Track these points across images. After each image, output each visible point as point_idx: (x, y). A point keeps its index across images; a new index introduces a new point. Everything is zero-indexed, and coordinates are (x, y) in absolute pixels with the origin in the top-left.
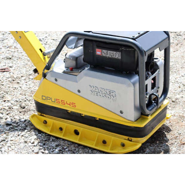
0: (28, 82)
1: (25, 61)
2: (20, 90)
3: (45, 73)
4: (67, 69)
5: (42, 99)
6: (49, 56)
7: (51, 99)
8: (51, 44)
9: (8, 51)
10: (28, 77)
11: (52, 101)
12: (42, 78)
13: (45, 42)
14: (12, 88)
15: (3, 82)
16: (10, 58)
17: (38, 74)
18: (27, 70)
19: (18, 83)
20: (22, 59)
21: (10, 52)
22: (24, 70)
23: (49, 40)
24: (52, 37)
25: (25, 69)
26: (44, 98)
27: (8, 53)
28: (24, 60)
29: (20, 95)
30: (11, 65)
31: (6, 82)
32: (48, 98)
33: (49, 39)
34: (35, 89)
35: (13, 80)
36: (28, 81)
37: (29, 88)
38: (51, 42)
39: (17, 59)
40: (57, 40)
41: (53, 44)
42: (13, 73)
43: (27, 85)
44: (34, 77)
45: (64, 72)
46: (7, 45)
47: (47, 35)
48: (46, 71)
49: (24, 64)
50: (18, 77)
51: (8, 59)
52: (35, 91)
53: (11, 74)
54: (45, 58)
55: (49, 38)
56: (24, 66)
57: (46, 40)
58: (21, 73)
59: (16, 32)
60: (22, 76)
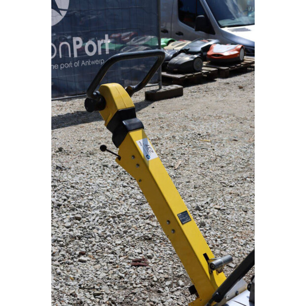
0: (176, 293)
8: (214, 217)
9: (147, 226)
10: (176, 281)
13: (206, 214)
14: (148, 303)
15: (135, 288)
16: (150, 239)
18: (174, 266)
19: (159, 292)
20: (167, 241)
21: (150, 227)
22: (170, 266)
23: (211, 210)
24: (217, 204)
25: (171, 263)
27: (147, 230)
30: (150, 253)
31: (140, 287)
33: (212, 208)
35: (152, 286)
36: (176, 289)
38: (215, 213)
39: (160, 242)
40: (224, 210)
41: (218, 218)
42: (152, 270)
43: (173, 298)
46: (148, 214)
47: (208, 200)
49: (170, 253)
50: (159, 280)
51: (147, 239)
53: (149, 271)
55: (212, 205)
56: (171, 257)
57: (206, 208)
58: (165, 272)
59: (168, 223)
60: (166, 279)
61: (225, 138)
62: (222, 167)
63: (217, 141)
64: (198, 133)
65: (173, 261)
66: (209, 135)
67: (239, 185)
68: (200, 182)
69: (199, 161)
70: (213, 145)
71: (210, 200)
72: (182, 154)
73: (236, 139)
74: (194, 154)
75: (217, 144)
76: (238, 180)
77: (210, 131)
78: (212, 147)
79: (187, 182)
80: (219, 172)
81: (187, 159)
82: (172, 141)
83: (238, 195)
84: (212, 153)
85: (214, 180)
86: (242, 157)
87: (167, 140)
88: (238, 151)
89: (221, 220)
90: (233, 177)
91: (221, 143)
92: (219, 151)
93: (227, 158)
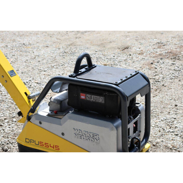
0: (11, 125)
1: (9, 104)
2: (2, 133)
3: (29, 115)
4: (51, 113)
5: (26, 142)
6: (34, 99)
7: (34, 142)
8: (34, 87)
10: (11, 119)
11: (36, 143)
12: (27, 121)
13: (29, 86)
17: (23, 116)
18: (10, 113)
19: (1, 125)
20: (5, 101)
22: (8, 113)
23: (33, 84)
24: (36, 81)
25: (8, 111)
26: (28, 141)
28: (7, 103)
29: (3, 138)
32: (31, 141)
33: (33, 82)
34: (18, 131)
36: (11, 123)
37: (12, 131)
38: (35, 85)
40: (40, 83)
41: (37, 87)
43: (9, 127)
44: (17, 119)
45: (49, 115)
47: (31, 79)
48: (31, 114)
50: (1, 120)
52: (18, 134)
54: (30, 101)
55: (33, 81)
56: (8, 109)
57: (29, 83)
58: (5, 116)
59: (2, 77)
60: (5, 119)
61: (41, 46)
62: (39, 61)
63: (36, 47)
64: (23, 43)
65: (9, 110)
66: (30, 44)
67: (50, 70)
68: (26, 70)
69: (24, 59)
70: (33, 50)
71: (32, 79)
72: (13, 55)
73: (48, 46)
74: (21, 55)
75: (35, 49)
76: (49, 68)
77: (31, 42)
78: (32, 51)
79: (17, 70)
80: (37, 64)
81: (16, 58)
82: (6, 49)
83: (49, 75)
84: (32, 54)
85: (34, 68)
86: (52, 56)
87: (2, 48)
88: (49, 52)
89: (39, 88)
90: (46, 66)
91: (38, 48)
92: (37, 53)
93: (42, 56)
